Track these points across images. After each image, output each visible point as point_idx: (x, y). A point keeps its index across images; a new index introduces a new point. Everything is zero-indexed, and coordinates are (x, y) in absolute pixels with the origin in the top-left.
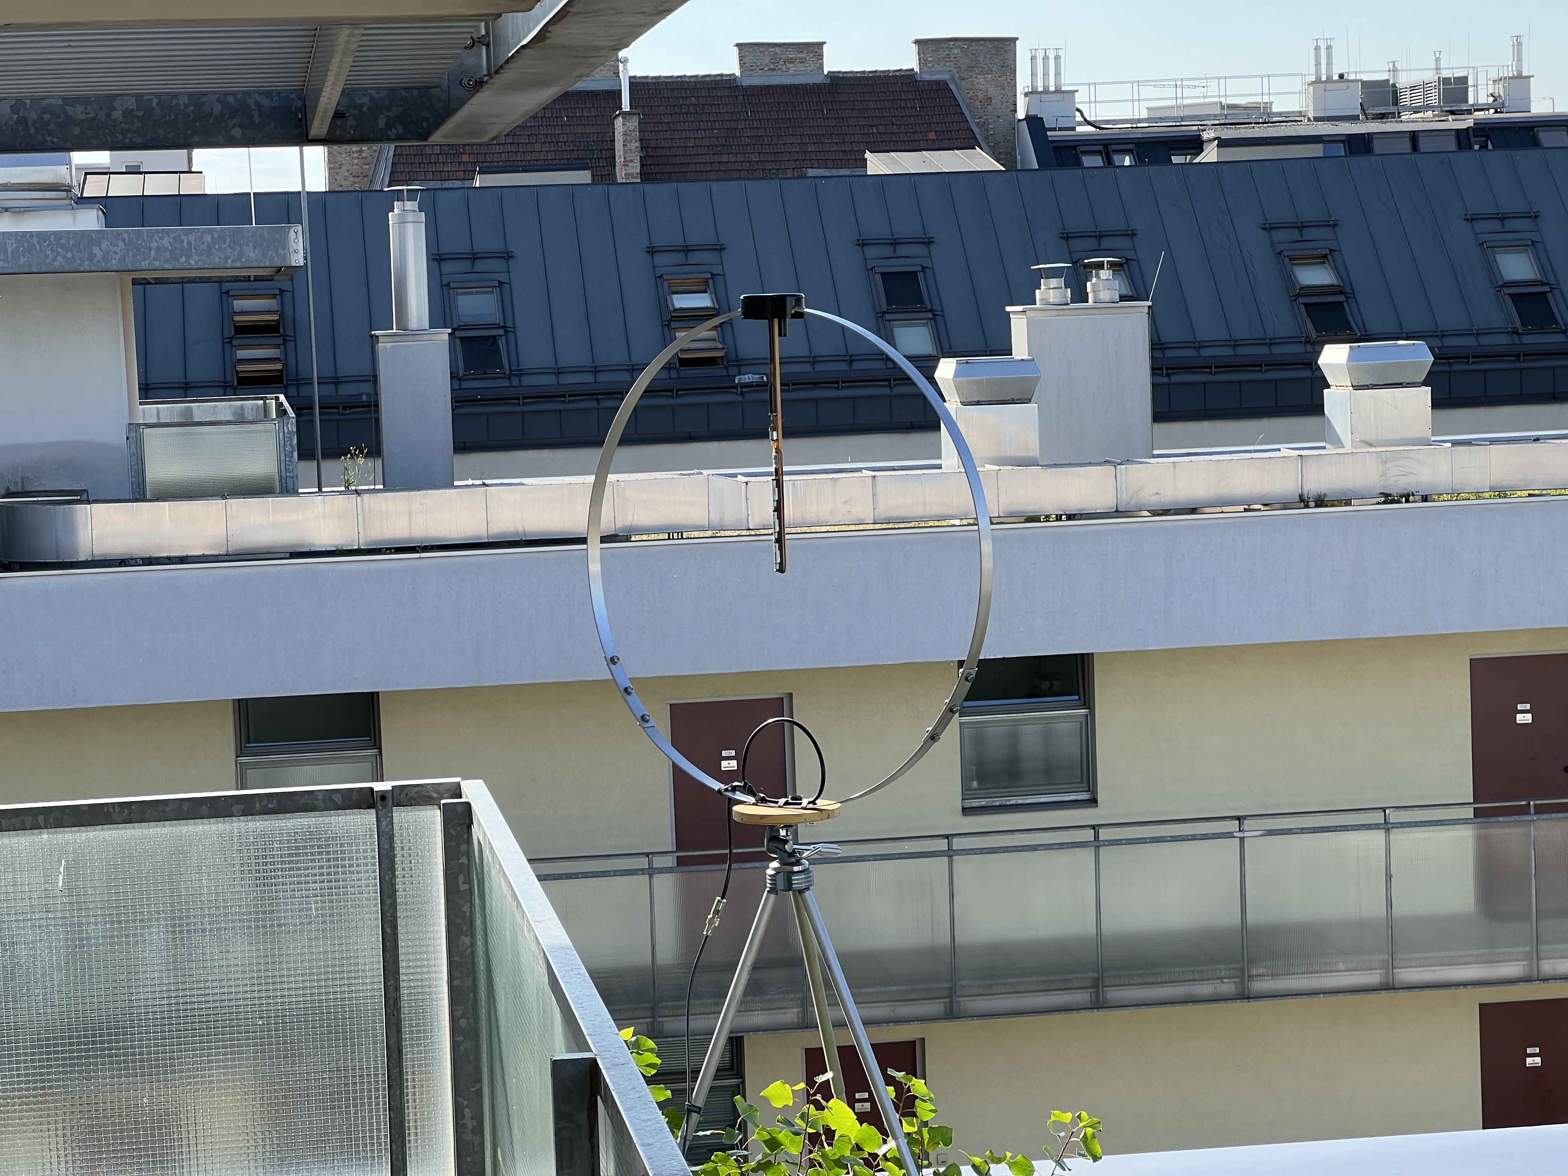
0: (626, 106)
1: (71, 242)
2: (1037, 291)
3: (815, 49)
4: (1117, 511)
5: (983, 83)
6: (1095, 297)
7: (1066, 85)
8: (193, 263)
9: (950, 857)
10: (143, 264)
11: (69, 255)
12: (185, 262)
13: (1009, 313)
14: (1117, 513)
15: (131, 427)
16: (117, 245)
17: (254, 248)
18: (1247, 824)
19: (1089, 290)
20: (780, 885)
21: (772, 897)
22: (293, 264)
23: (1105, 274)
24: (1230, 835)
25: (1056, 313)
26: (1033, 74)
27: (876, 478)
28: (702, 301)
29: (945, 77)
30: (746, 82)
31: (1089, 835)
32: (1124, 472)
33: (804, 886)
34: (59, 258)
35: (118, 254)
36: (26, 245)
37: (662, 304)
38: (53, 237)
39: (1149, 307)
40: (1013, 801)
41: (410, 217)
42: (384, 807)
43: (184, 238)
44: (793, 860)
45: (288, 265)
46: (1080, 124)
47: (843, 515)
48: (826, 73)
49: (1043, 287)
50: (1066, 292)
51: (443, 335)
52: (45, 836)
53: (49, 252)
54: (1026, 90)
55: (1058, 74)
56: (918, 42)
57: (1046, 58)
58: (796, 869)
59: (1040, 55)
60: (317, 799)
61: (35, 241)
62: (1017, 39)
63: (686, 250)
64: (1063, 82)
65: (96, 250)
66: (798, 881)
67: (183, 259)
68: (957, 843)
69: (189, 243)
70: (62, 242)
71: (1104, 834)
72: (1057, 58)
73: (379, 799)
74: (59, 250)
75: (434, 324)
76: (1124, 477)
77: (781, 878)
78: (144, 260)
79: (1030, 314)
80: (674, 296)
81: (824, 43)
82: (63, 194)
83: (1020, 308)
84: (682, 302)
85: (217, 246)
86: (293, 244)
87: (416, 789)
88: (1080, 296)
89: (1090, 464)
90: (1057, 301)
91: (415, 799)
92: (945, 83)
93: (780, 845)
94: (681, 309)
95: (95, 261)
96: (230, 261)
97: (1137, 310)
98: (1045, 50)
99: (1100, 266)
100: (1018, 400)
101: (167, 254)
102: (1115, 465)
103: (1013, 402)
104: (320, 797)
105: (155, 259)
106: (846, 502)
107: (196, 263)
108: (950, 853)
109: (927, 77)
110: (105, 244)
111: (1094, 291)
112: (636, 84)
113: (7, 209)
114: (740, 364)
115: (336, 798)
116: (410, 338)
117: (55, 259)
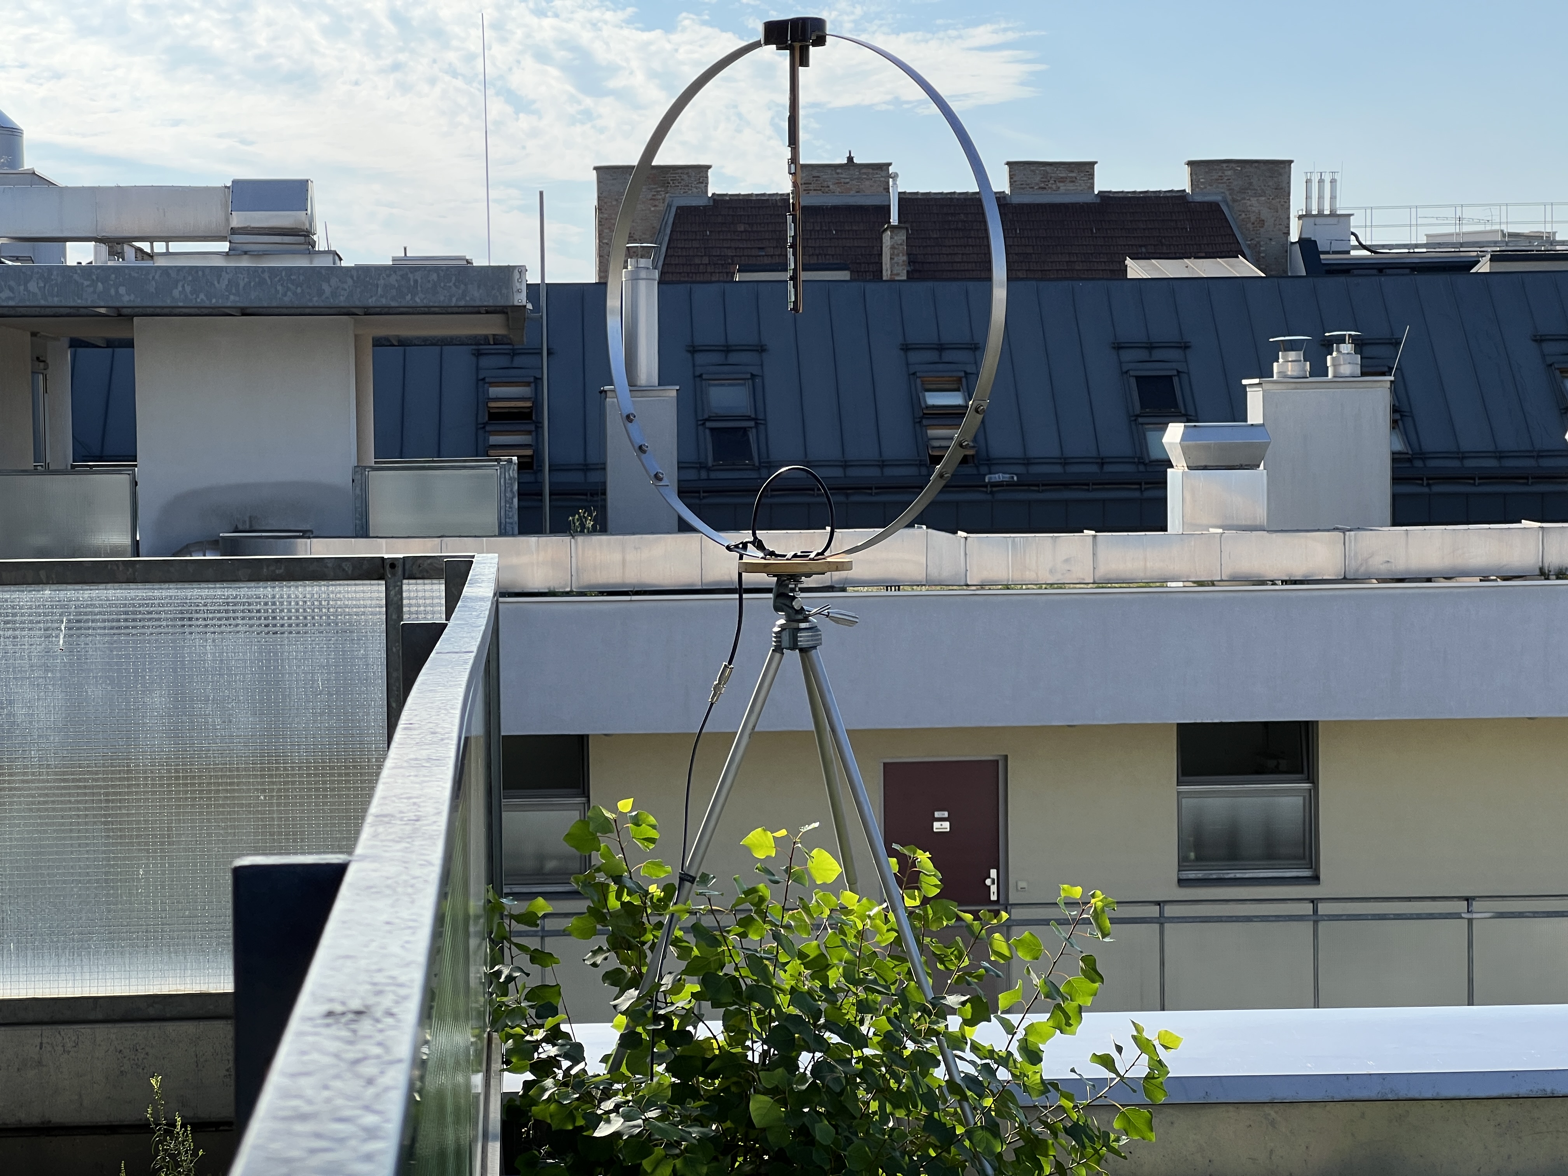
0: (894, 219)
1: (302, 278)
2: (1275, 364)
3: (1086, 169)
4: (1345, 578)
5: (1255, 205)
6: (1335, 371)
7: (1341, 208)
8: (417, 300)
9: (1162, 924)
10: (370, 300)
11: (299, 290)
12: (411, 299)
13: (1245, 386)
14: (1345, 580)
15: (357, 469)
16: (346, 282)
17: (479, 287)
18: (1476, 905)
19: (1329, 364)
20: (786, 641)
21: (778, 655)
22: (516, 303)
23: (1347, 348)
24: (1458, 916)
25: (1293, 386)
26: (1308, 197)
27: (1097, 537)
28: (954, 399)
29: (1218, 198)
30: (1016, 200)
31: (1308, 908)
32: (1353, 537)
33: (811, 643)
34: (289, 293)
35: (346, 290)
36: (257, 280)
37: (915, 402)
38: (284, 274)
39: (1391, 382)
40: (1231, 874)
41: (643, 274)
42: (394, 575)
43: (411, 276)
44: (800, 617)
45: (511, 304)
46: (1355, 248)
47: (1063, 574)
48: (1096, 192)
49: (1281, 360)
50: (1305, 365)
51: (672, 392)
52: (47, 592)
53: (279, 288)
54: (1300, 213)
55: (1333, 198)
56: (1190, 163)
57: (1321, 181)
58: (803, 625)
59: (1315, 179)
60: (327, 567)
61: (266, 276)
62: (1292, 162)
63: (941, 348)
64: (1338, 206)
65: (325, 287)
66: (804, 639)
67: (409, 297)
68: (1169, 911)
69: (416, 281)
70: (292, 277)
71: (1323, 908)
72: (1333, 182)
73: (388, 566)
74: (289, 285)
75: (663, 380)
76: (1353, 543)
77: (786, 636)
78: (372, 297)
79: (1266, 386)
80: (927, 394)
81: (1096, 163)
82: (301, 239)
83: (1256, 381)
84: (935, 399)
85: (442, 285)
86: (518, 284)
87: (429, 561)
88: (1319, 370)
89: (1318, 530)
90: (1295, 374)
91: (427, 572)
92: (1217, 205)
93: (788, 602)
94: (934, 407)
95: (324, 297)
96: (454, 300)
97: (1379, 384)
98: (1321, 173)
99: (1341, 340)
100: (1246, 465)
101: (394, 292)
102: (1344, 531)
103: (1241, 467)
104: (330, 565)
105: (382, 296)
106: (1067, 561)
107: (422, 300)
108: (1161, 920)
109: (1198, 199)
110: (334, 281)
111: (1334, 365)
112: (906, 200)
113: (246, 253)
114: (992, 463)
115: (347, 567)
116: (639, 394)
117: (285, 295)
